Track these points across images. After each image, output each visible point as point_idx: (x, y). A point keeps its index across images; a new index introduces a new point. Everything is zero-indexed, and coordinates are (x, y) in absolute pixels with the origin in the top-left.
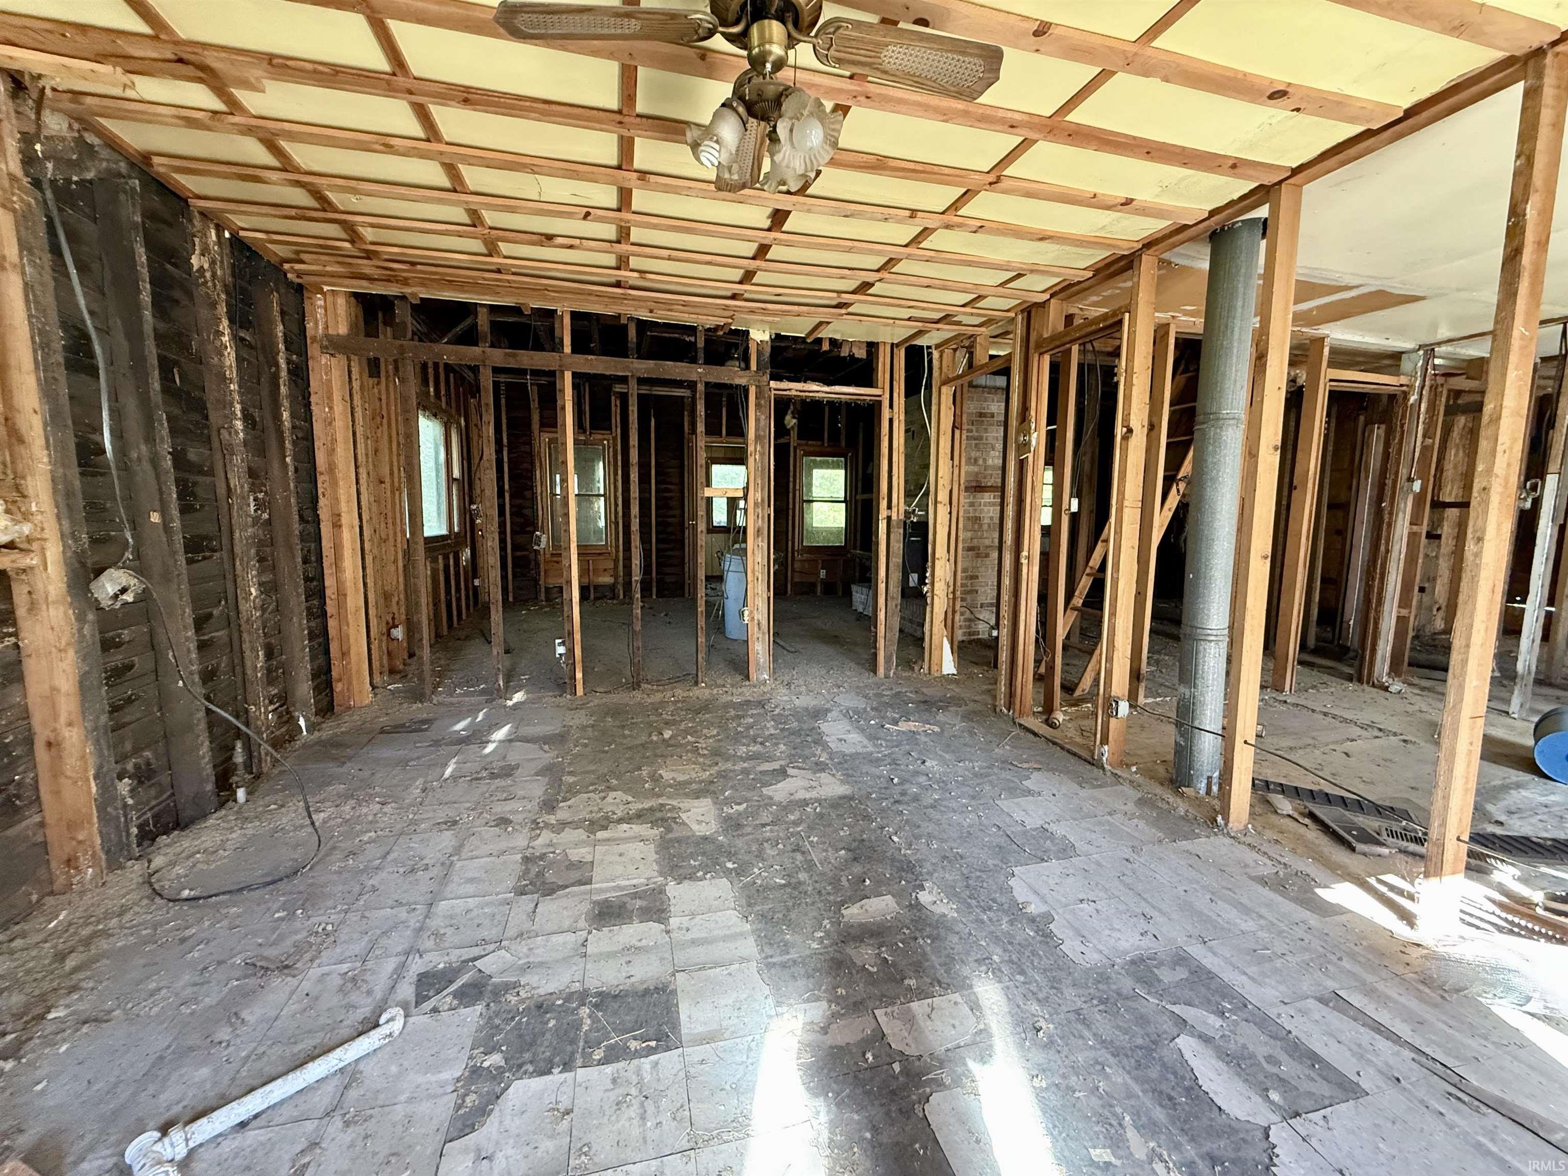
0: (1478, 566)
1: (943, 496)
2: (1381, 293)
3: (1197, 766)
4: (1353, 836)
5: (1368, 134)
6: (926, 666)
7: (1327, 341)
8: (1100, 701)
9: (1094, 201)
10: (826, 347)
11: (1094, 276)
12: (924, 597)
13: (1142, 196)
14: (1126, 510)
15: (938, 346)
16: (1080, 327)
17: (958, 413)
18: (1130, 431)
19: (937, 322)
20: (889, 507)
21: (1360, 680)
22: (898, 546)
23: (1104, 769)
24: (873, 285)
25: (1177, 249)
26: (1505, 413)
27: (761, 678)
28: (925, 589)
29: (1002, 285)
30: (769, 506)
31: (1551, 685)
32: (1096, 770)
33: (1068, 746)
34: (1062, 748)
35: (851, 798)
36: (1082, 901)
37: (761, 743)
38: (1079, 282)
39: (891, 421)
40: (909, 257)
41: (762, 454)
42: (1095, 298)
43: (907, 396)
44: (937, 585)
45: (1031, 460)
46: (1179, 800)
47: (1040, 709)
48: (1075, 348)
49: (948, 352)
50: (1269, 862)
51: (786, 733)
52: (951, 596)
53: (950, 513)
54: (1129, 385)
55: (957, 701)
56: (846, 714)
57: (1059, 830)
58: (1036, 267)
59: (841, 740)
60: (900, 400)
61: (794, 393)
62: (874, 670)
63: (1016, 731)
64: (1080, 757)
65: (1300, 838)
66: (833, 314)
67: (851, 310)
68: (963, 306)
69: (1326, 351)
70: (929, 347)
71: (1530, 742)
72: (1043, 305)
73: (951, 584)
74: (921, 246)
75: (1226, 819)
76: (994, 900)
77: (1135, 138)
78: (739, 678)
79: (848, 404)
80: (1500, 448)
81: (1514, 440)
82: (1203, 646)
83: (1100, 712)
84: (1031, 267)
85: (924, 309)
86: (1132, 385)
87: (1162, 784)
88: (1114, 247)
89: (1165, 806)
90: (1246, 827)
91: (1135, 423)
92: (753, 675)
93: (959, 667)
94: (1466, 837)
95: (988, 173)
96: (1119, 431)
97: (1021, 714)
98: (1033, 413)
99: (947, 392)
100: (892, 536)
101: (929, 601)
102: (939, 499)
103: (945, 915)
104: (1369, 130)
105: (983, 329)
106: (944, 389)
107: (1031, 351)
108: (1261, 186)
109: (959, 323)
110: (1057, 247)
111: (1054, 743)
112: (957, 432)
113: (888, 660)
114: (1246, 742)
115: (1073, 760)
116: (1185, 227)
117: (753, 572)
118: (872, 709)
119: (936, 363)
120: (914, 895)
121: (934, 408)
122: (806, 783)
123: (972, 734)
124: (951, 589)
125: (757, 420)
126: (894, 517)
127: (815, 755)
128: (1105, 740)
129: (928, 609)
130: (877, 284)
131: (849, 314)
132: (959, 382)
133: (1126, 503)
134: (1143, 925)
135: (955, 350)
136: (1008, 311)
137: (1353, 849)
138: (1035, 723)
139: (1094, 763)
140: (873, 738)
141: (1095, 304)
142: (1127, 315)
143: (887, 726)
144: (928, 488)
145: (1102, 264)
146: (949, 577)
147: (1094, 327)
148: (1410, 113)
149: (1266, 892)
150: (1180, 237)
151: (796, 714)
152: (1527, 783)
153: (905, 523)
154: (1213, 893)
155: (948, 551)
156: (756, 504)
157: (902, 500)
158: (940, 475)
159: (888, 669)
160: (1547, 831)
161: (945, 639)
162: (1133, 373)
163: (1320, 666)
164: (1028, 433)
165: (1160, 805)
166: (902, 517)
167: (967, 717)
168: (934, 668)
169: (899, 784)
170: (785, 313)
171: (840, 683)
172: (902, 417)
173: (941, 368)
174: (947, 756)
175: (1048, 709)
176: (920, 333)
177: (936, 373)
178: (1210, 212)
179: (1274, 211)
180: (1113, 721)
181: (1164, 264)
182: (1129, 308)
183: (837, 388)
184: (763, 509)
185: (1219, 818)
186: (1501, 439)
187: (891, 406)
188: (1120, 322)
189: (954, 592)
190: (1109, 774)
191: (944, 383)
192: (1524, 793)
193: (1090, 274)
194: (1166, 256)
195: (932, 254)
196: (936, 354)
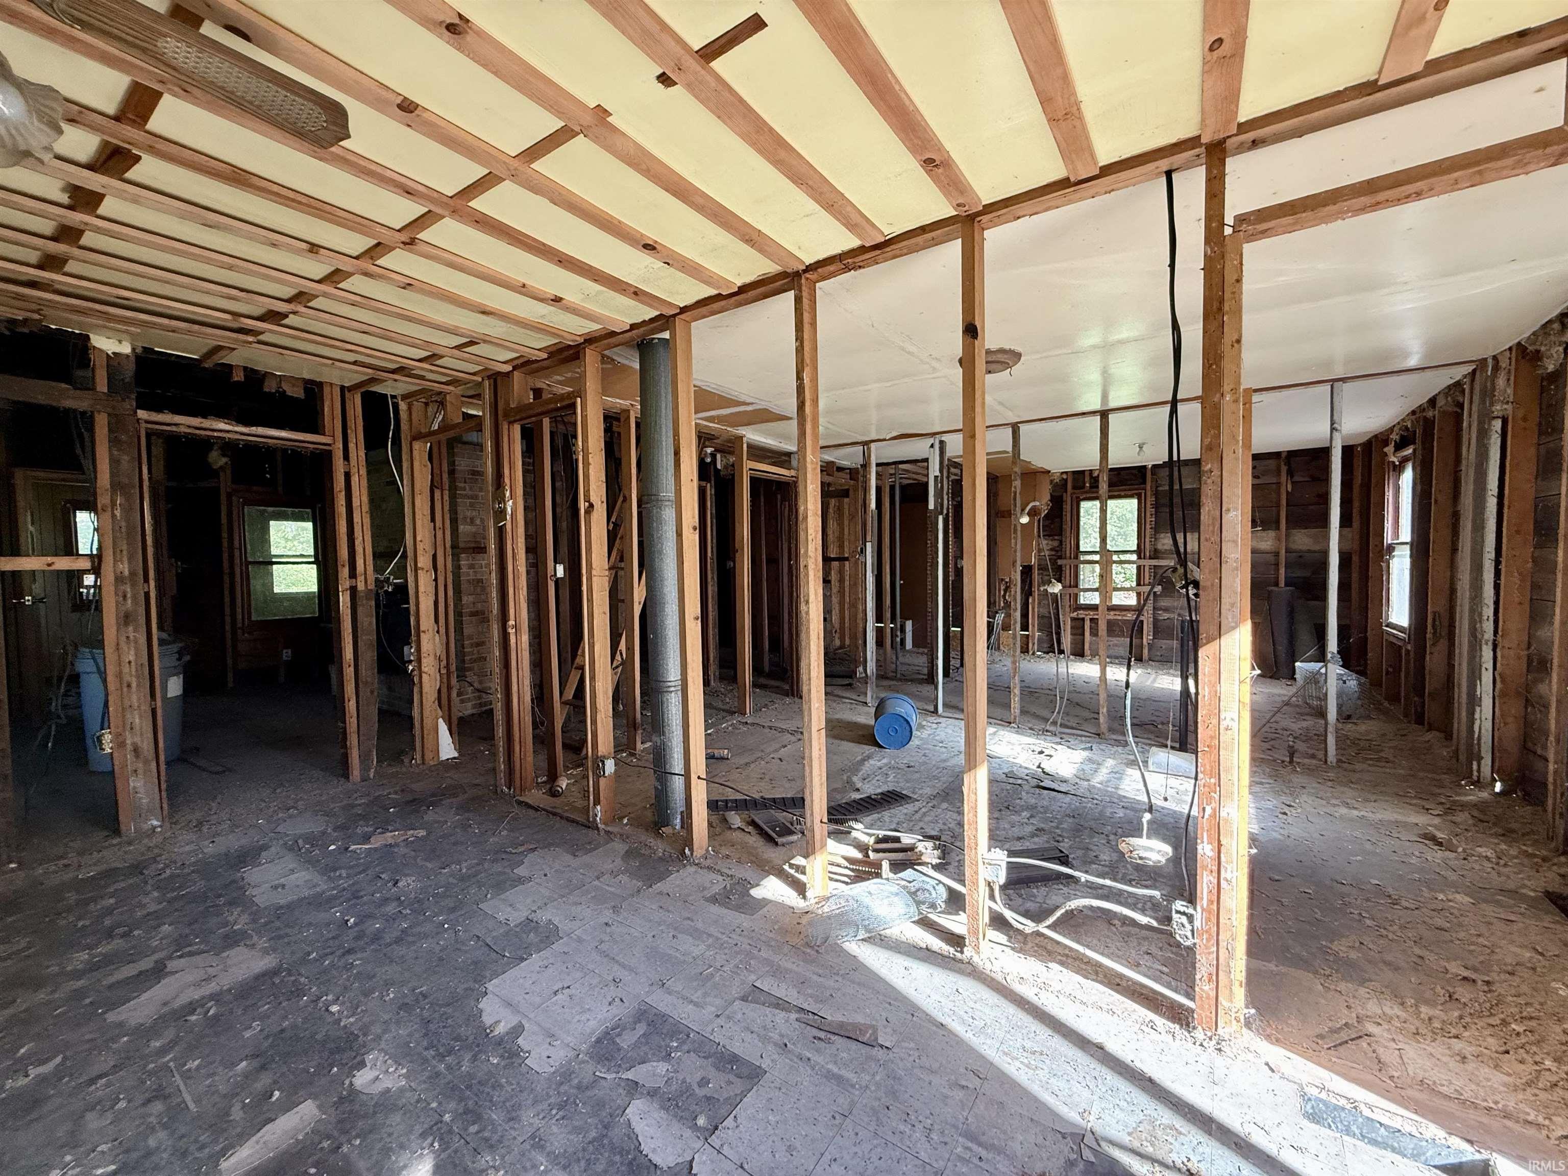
0: (808, 621)
1: (424, 561)
2: (766, 411)
3: (672, 805)
4: (774, 831)
5: (718, 297)
6: (418, 756)
7: (745, 440)
8: (590, 764)
9: (522, 289)
10: (238, 376)
11: (549, 358)
12: (410, 676)
13: (570, 297)
14: (594, 579)
15: (405, 397)
16: (550, 401)
17: (436, 471)
18: (591, 506)
19: (393, 372)
20: (353, 575)
21: (793, 695)
22: (368, 621)
23: (598, 829)
24: (286, 316)
25: (615, 349)
26: (810, 513)
27: (146, 827)
28: (411, 668)
29: (456, 347)
30: (146, 580)
31: (887, 678)
32: (590, 832)
33: (566, 814)
34: (561, 817)
35: (275, 972)
36: (555, 993)
37: (124, 936)
38: (536, 361)
39: (348, 476)
40: (325, 295)
41: (127, 510)
42: (559, 378)
43: (368, 447)
44: (424, 661)
45: (509, 527)
46: (659, 841)
47: (545, 779)
48: (546, 422)
49: (418, 406)
50: (720, 878)
51: (177, 905)
52: (444, 671)
53: (436, 580)
54: (587, 464)
55: (453, 791)
56: (293, 848)
57: (543, 916)
58: (487, 338)
59: (275, 888)
60: (358, 453)
61: (183, 429)
62: (345, 773)
63: (516, 809)
64: (577, 823)
65: (745, 846)
66: (236, 340)
67: (261, 337)
68: (420, 360)
69: (745, 446)
70: (393, 397)
71: (872, 722)
72: (508, 374)
73: (444, 657)
74: (339, 286)
75: (691, 850)
76: (457, 1038)
77: (544, 244)
78: (99, 835)
79: (284, 450)
80: (810, 538)
81: (817, 532)
82: (667, 696)
83: (591, 774)
84: (482, 337)
85: (368, 355)
86: (589, 464)
87: (647, 830)
88: (562, 337)
89: (647, 852)
90: (707, 850)
91: (594, 499)
92: (129, 827)
93: (460, 745)
94: (825, 820)
95: (399, 231)
96: (583, 506)
97: (522, 789)
98: (507, 480)
99: (421, 450)
100: (360, 610)
101: (416, 680)
102: (419, 565)
103: (388, 1090)
104: (720, 294)
105: (451, 388)
106: (417, 445)
107: (500, 418)
108: (661, 316)
109: (422, 378)
110: (503, 324)
111: (555, 814)
112: (437, 494)
113: (364, 758)
114: (699, 778)
115: (571, 828)
116: (613, 334)
117: (119, 675)
118: (335, 829)
119: (404, 415)
120: (347, 1082)
121: (405, 465)
122: (199, 974)
123: (465, 827)
124: (444, 663)
125: (114, 462)
126: (361, 586)
127: (226, 924)
128: (597, 802)
129: (416, 690)
130: (291, 316)
131: (259, 342)
132: (434, 438)
133: (594, 572)
134: (613, 992)
135: (426, 404)
136: (474, 374)
137: (776, 844)
138: (536, 796)
139: (591, 826)
140: (329, 870)
141: (560, 383)
142: (579, 400)
143: (353, 847)
144: (405, 552)
145: (555, 348)
146: (440, 650)
147: (552, 406)
148: (743, 289)
149: (716, 909)
150: (610, 340)
151: (205, 869)
152: (872, 754)
153: (377, 594)
154: (675, 929)
155: (437, 621)
156: (119, 579)
157: (370, 568)
158: (418, 538)
159: (365, 768)
160: (879, 787)
161: (441, 720)
162: (588, 453)
163: (772, 687)
164: (502, 500)
165: (643, 852)
166: (371, 586)
167: (463, 808)
168: (429, 755)
169: (356, 924)
170: (144, 323)
171: (291, 803)
172: (363, 471)
173: (410, 420)
174: (429, 865)
175: (553, 777)
176: (373, 380)
177: (404, 426)
178: (631, 325)
179: (673, 335)
180: (602, 782)
181: (605, 359)
182: (580, 393)
183: (261, 430)
184: (133, 585)
185: (687, 851)
186: (810, 531)
187: (346, 457)
188: (573, 406)
189: (447, 667)
190: (602, 833)
191: (415, 438)
192: (872, 762)
193: (545, 356)
194: (606, 352)
195: (358, 299)
196: (403, 406)
